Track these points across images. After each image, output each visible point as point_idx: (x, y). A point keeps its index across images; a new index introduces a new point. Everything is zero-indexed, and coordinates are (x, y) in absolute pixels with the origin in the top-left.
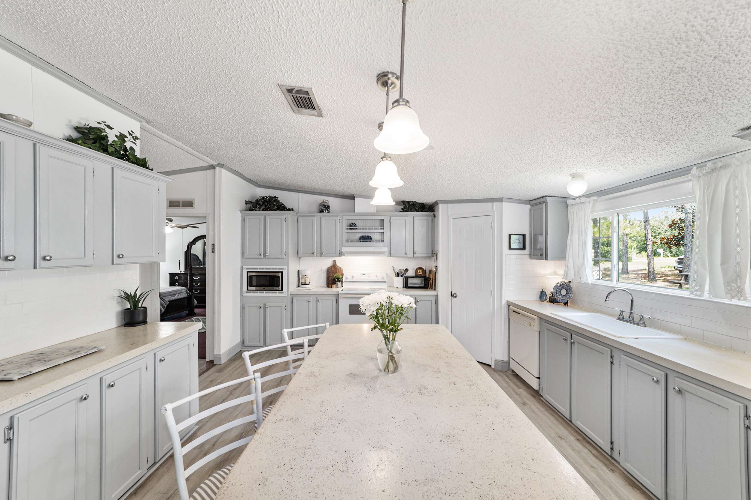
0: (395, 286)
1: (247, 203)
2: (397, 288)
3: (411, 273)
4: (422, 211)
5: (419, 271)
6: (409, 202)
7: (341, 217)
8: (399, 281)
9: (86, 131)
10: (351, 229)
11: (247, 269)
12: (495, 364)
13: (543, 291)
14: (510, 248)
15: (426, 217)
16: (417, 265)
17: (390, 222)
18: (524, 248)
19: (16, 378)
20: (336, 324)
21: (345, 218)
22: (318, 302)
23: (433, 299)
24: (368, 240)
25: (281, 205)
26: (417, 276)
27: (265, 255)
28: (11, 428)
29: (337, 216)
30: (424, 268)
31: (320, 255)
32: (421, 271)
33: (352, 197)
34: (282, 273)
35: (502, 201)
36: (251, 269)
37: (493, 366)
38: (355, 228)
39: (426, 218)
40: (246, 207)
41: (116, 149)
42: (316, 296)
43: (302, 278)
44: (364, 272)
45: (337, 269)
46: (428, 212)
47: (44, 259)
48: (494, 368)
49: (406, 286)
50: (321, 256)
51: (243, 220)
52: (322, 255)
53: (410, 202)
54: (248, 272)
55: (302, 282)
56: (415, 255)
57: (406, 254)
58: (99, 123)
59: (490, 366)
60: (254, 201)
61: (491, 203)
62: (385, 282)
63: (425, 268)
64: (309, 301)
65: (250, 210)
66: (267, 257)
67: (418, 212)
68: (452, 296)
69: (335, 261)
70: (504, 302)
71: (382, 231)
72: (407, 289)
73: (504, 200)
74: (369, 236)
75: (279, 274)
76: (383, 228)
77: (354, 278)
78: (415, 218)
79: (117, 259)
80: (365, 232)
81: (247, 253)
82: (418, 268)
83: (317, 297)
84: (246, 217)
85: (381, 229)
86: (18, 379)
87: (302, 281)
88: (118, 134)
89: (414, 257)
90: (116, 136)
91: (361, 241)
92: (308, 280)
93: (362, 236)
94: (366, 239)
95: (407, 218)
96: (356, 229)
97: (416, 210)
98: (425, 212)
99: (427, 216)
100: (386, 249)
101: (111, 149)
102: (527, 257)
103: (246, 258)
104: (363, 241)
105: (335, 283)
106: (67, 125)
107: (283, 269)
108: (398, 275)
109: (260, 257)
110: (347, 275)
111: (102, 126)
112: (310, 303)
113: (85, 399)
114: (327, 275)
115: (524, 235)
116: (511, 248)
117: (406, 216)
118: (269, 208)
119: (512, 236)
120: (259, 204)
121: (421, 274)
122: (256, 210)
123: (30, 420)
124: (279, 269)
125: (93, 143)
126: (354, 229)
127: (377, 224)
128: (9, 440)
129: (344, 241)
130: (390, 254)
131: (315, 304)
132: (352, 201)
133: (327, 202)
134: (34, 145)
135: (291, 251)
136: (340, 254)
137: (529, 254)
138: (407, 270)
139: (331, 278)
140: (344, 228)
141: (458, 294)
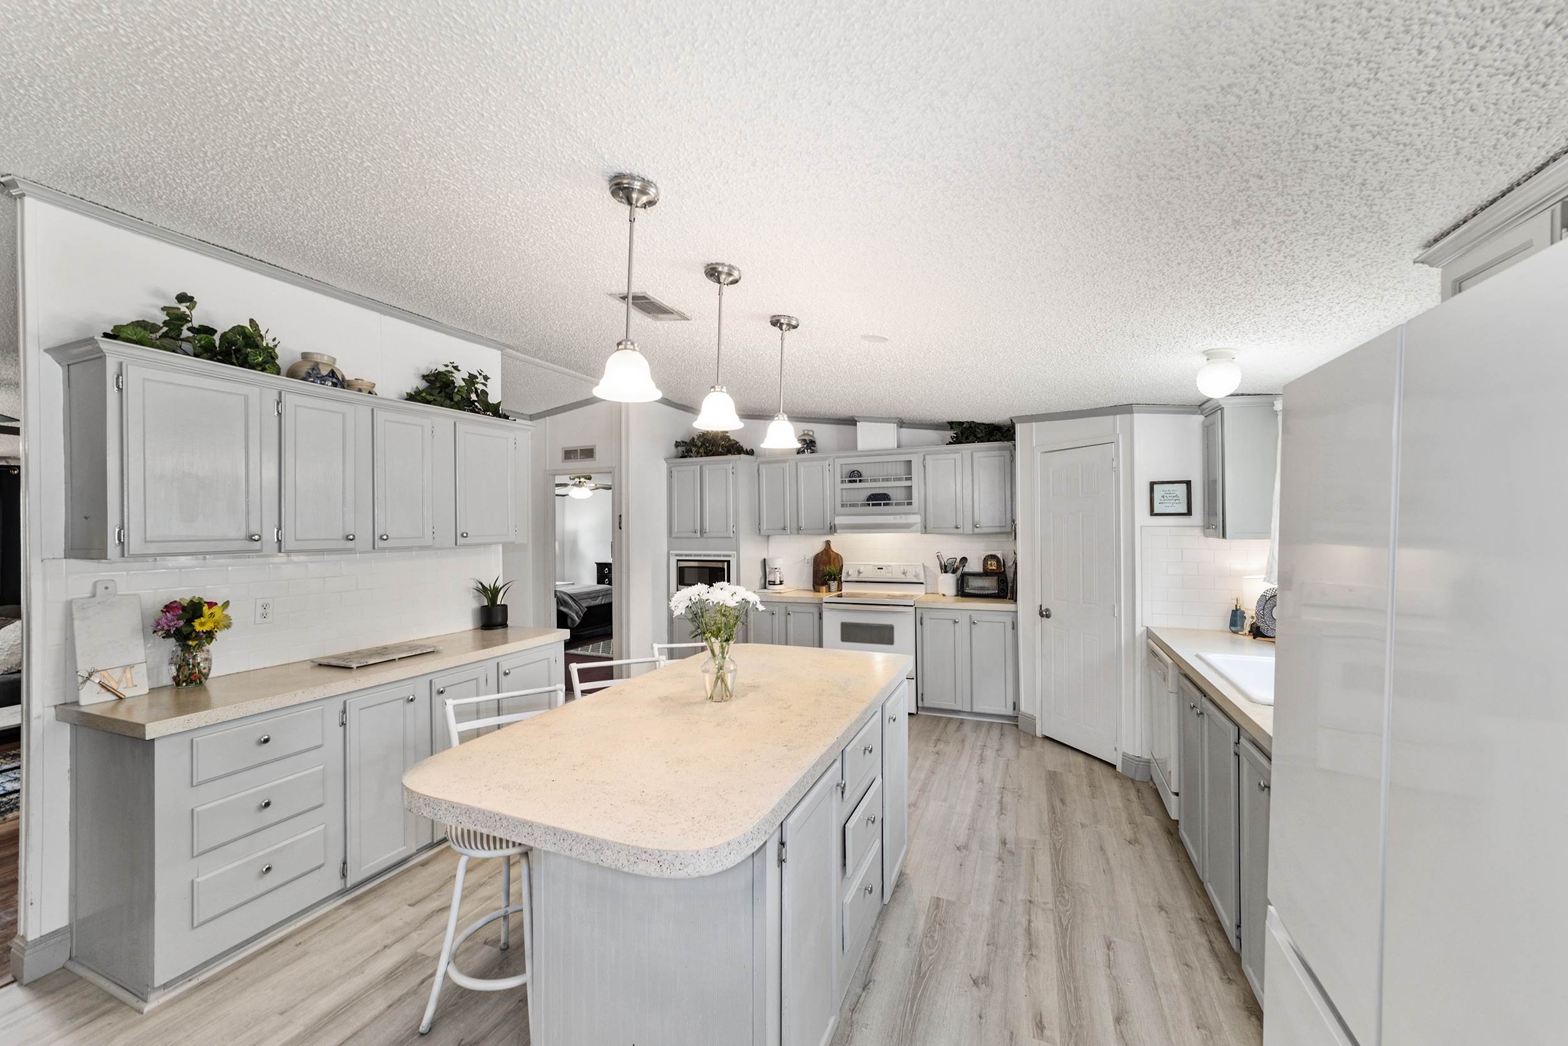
0: (941, 592)
1: (677, 444)
2: (944, 595)
3: (974, 566)
4: (988, 441)
5: (989, 563)
6: (961, 424)
7: (831, 460)
8: (948, 583)
9: (433, 378)
10: (850, 481)
11: (677, 555)
12: (1123, 762)
13: (1237, 610)
14: (1152, 513)
15: (998, 452)
16: (986, 551)
17: (924, 466)
18: (1189, 513)
19: (354, 665)
20: (744, 642)
21: (839, 462)
22: (788, 616)
23: (1008, 621)
24: (882, 502)
25: (732, 446)
26: (986, 573)
27: (702, 532)
28: (344, 712)
29: (826, 459)
30: (999, 555)
31: (796, 532)
32: (994, 562)
33: (852, 422)
34: (728, 562)
35: (1131, 412)
36: (682, 555)
37: (1119, 769)
38: (858, 479)
39: (996, 453)
40: (678, 452)
41: (462, 397)
42: (785, 604)
43: (770, 573)
44: (881, 564)
45: (832, 558)
46: (1001, 440)
47: (381, 538)
48: (1120, 771)
49: (962, 592)
50: (798, 534)
51: (670, 474)
52: (800, 532)
53: (963, 423)
54: (678, 560)
55: (770, 580)
56: (976, 530)
57: (957, 528)
58: (447, 366)
59: (1114, 766)
60: (688, 441)
61: (1112, 416)
62: (922, 583)
63: (1003, 555)
64: (773, 614)
65: (683, 457)
66: (705, 535)
67: (982, 442)
68: (1041, 615)
69: (828, 543)
70: (1140, 630)
71: (908, 483)
72: (963, 598)
73: (1135, 408)
74: (885, 494)
75: (723, 565)
76: (910, 479)
77: (861, 575)
78: (976, 455)
79: (461, 538)
80: (878, 487)
81: (675, 529)
82: (988, 556)
83: (786, 608)
84: (673, 469)
85: (907, 479)
86: (357, 667)
87: (770, 578)
88: (466, 377)
89: (974, 534)
90: (463, 379)
91: (869, 505)
92: (779, 575)
93: (873, 495)
94: (878, 499)
95: (958, 456)
96: (860, 481)
97: (978, 438)
98: (996, 441)
99: (1000, 449)
100: (916, 519)
101: (457, 398)
102: (1198, 532)
103: (674, 538)
104: (873, 505)
105: (825, 583)
106: (415, 374)
107: (730, 556)
108: (945, 569)
109: (693, 535)
110: (849, 569)
111: (450, 368)
112: (776, 617)
113: (412, 700)
114: (814, 568)
115: (1188, 483)
116: (1155, 512)
117: (957, 452)
118: (711, 451)
119: (1155, 486)
120: (696, 446)
121: (994, 568)
122: (691, 457)
123: (361, 709)
124: (724, 556)
125: (440, 392)
126: (855, 481)
127: (901, 470)
128: (343, 724)
129: (838, 504)
130: (925, 528)
131: (783, 618)
132: (852, 427)
133: (811, 433)
134: (373, 410)
135: (745, 525)
136: (831, 528)
137: (1202, 524)
138: (964, 560)
139: (820, 574)
140: (838, 479)
141: (1053, 612)
